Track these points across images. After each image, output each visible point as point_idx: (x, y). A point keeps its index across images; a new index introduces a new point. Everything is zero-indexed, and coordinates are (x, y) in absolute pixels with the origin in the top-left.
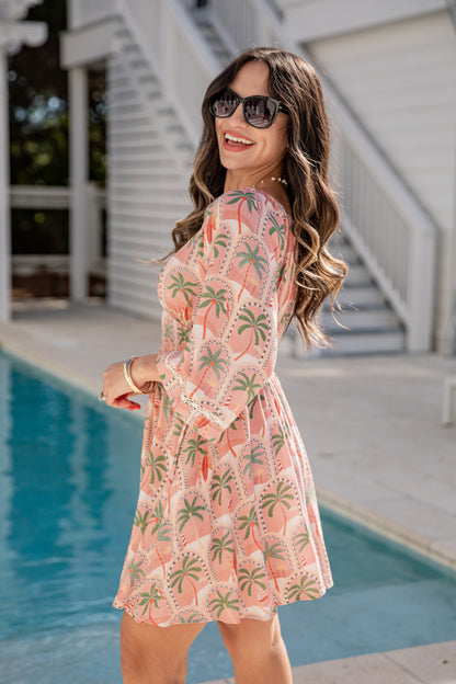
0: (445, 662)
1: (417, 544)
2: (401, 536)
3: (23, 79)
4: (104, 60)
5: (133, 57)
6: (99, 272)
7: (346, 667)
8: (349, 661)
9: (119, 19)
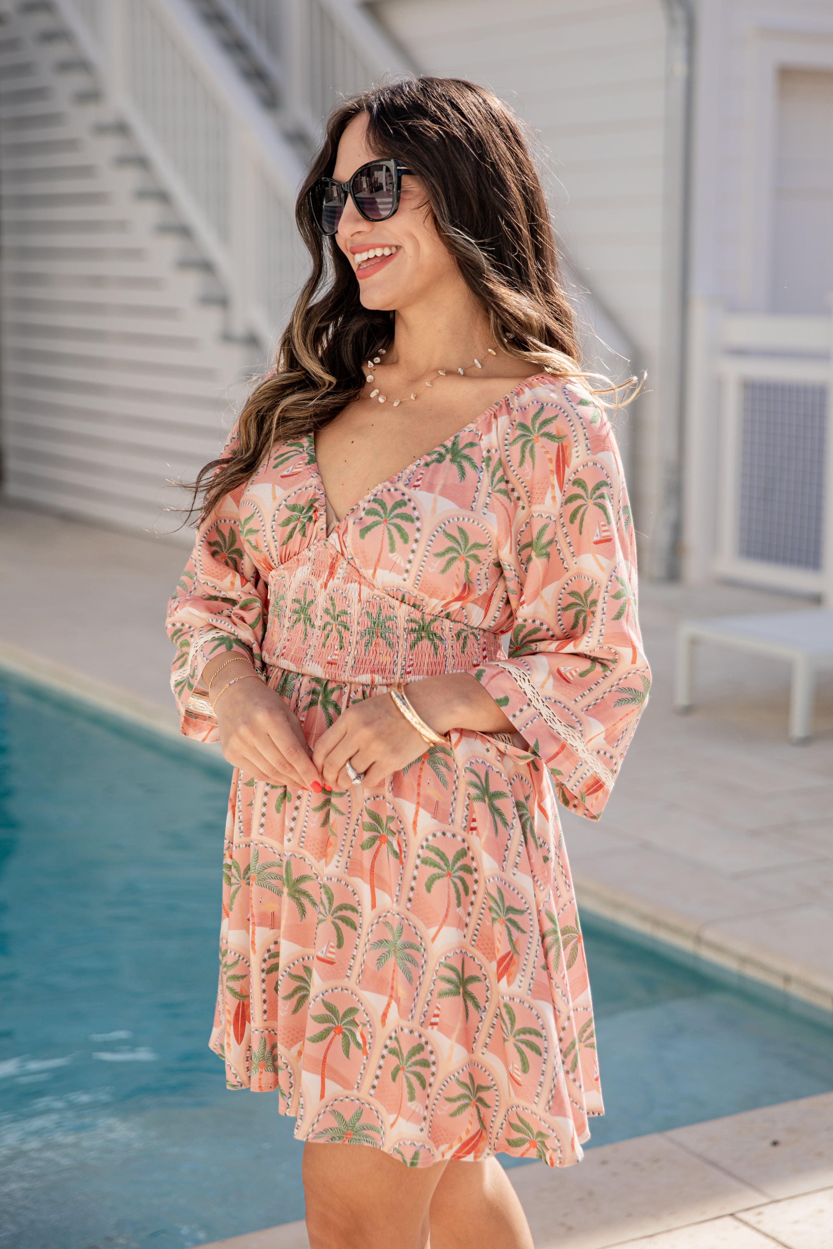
0: (775, 1144)
2: (644, 918)
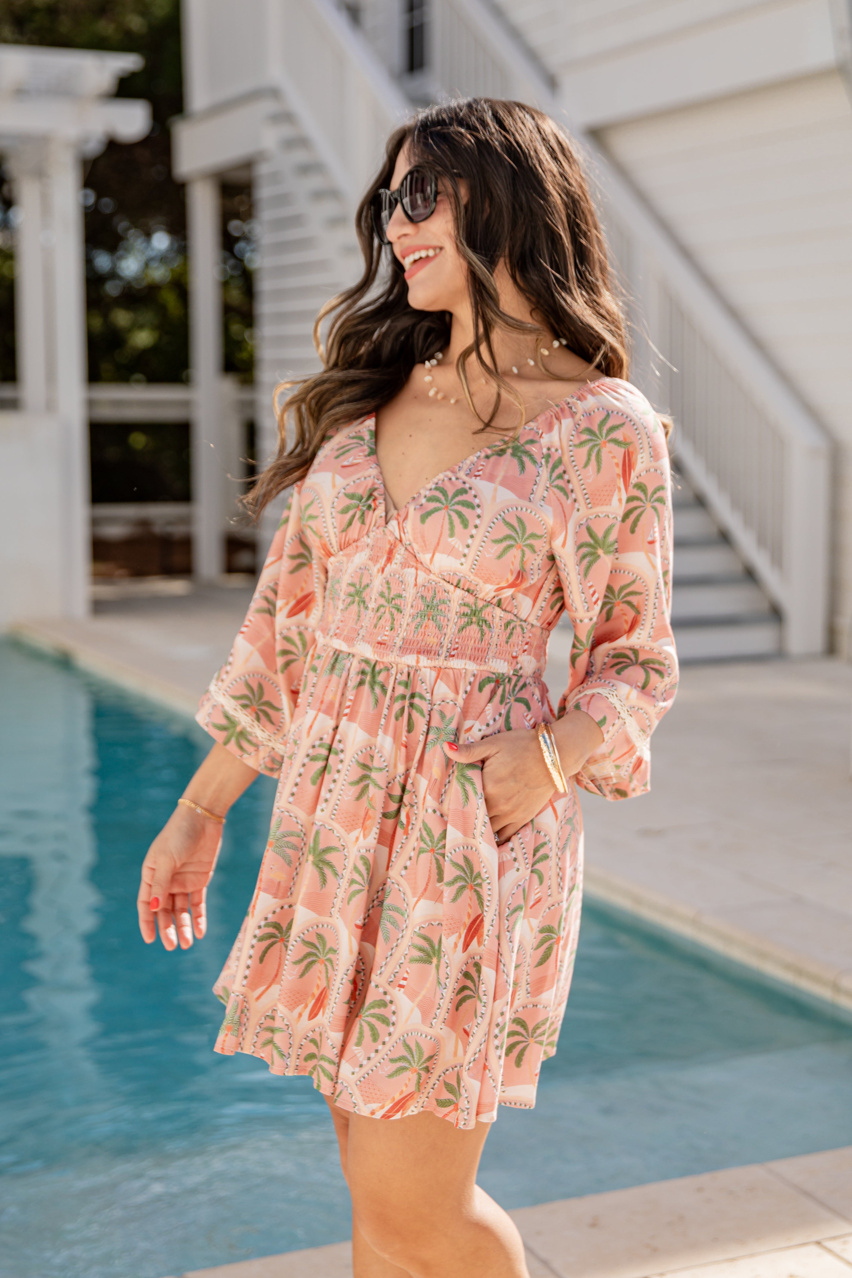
1: (816, 979)
3: (106, 200)
4: (248, 165)
5: (300, 156)
6: (245, 531)
7: (700, 1190)
8: (704, 1179)
9: (274, 93)
